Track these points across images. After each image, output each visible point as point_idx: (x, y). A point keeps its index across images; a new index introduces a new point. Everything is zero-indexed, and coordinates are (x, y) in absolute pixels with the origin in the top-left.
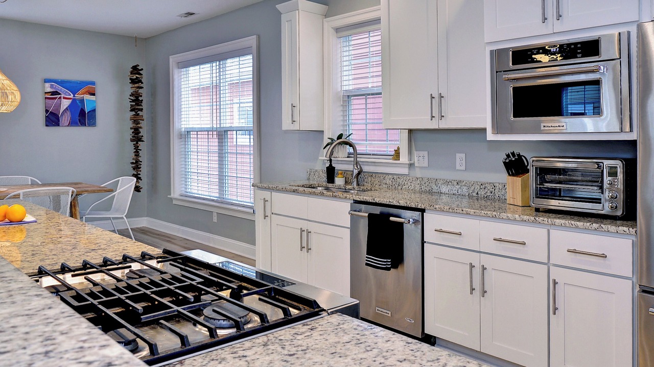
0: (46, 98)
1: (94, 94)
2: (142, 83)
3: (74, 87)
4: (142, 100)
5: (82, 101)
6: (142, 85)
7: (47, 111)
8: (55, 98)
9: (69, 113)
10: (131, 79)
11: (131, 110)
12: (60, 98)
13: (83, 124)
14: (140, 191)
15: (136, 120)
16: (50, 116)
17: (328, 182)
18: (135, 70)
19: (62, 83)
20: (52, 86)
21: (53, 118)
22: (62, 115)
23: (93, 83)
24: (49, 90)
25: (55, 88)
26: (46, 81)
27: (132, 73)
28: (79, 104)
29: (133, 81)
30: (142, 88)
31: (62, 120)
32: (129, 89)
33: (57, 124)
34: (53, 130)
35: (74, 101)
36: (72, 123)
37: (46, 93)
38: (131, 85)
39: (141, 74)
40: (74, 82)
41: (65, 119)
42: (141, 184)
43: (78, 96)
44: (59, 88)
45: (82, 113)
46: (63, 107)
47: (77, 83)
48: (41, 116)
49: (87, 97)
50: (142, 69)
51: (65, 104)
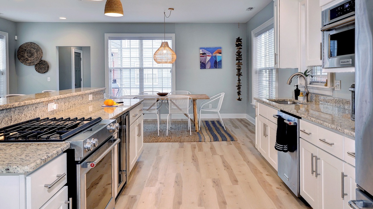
0: (201, 56)
1: (221, 53)
2: (241, 46)
3: (212, 50)
4: (242, 55)
5: (216, 57)
6: (241, 47)
7: (201, 62)
8: (204, 56)
9: (210, 63)
10: (236, 45)
11: (237, 60)
12: (206, 56)
13: (216, 67)
14: (241, 100)
15: (239, 65)
16: (202, 64)
17: (296, 99)
18: (239, 40)
19: (207, 49)
20: (203, 51)
21: (203, 65)
22: (207, 64)
23: (221, 48)
24: (201, 52)
25: (204, 52)
26: (201, 48)
27: (237, 41)
28: (214, 58)
29: (237, 45)
30: (242, 48)
31: (207, 66)
32: (236, 49)
33: (205, 68)
34: (204, 70)
35: (212, 57)
36: (211, 67)
37: (200, 54)
38: (237, 48)
39: (241, 42)
40: (212, 48)
41: (208, 66)
42: (241, 97)
43: (214, 55)
44: (206, 51)
45: (216, 62)
46: (207, 60)
47: (214, 48)
48: (198, 65)
49: (218, 55)
50: (242, 39)
51: (208, 58)
